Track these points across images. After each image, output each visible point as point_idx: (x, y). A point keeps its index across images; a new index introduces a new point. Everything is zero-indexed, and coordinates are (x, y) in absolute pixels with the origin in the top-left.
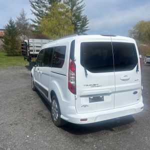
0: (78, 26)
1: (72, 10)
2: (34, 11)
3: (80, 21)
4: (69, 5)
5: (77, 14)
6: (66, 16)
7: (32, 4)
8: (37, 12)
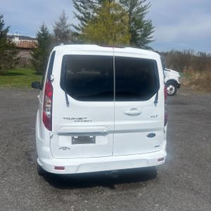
0: (138, 35)
1: (130, 11)
2: (78, 13)
3: (141, 28)
4: (127, 5)
5: (137, 18)
6: (122, 21)
7: (76, 4)
8: (81, 15)
